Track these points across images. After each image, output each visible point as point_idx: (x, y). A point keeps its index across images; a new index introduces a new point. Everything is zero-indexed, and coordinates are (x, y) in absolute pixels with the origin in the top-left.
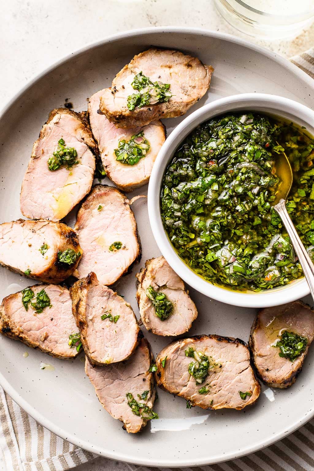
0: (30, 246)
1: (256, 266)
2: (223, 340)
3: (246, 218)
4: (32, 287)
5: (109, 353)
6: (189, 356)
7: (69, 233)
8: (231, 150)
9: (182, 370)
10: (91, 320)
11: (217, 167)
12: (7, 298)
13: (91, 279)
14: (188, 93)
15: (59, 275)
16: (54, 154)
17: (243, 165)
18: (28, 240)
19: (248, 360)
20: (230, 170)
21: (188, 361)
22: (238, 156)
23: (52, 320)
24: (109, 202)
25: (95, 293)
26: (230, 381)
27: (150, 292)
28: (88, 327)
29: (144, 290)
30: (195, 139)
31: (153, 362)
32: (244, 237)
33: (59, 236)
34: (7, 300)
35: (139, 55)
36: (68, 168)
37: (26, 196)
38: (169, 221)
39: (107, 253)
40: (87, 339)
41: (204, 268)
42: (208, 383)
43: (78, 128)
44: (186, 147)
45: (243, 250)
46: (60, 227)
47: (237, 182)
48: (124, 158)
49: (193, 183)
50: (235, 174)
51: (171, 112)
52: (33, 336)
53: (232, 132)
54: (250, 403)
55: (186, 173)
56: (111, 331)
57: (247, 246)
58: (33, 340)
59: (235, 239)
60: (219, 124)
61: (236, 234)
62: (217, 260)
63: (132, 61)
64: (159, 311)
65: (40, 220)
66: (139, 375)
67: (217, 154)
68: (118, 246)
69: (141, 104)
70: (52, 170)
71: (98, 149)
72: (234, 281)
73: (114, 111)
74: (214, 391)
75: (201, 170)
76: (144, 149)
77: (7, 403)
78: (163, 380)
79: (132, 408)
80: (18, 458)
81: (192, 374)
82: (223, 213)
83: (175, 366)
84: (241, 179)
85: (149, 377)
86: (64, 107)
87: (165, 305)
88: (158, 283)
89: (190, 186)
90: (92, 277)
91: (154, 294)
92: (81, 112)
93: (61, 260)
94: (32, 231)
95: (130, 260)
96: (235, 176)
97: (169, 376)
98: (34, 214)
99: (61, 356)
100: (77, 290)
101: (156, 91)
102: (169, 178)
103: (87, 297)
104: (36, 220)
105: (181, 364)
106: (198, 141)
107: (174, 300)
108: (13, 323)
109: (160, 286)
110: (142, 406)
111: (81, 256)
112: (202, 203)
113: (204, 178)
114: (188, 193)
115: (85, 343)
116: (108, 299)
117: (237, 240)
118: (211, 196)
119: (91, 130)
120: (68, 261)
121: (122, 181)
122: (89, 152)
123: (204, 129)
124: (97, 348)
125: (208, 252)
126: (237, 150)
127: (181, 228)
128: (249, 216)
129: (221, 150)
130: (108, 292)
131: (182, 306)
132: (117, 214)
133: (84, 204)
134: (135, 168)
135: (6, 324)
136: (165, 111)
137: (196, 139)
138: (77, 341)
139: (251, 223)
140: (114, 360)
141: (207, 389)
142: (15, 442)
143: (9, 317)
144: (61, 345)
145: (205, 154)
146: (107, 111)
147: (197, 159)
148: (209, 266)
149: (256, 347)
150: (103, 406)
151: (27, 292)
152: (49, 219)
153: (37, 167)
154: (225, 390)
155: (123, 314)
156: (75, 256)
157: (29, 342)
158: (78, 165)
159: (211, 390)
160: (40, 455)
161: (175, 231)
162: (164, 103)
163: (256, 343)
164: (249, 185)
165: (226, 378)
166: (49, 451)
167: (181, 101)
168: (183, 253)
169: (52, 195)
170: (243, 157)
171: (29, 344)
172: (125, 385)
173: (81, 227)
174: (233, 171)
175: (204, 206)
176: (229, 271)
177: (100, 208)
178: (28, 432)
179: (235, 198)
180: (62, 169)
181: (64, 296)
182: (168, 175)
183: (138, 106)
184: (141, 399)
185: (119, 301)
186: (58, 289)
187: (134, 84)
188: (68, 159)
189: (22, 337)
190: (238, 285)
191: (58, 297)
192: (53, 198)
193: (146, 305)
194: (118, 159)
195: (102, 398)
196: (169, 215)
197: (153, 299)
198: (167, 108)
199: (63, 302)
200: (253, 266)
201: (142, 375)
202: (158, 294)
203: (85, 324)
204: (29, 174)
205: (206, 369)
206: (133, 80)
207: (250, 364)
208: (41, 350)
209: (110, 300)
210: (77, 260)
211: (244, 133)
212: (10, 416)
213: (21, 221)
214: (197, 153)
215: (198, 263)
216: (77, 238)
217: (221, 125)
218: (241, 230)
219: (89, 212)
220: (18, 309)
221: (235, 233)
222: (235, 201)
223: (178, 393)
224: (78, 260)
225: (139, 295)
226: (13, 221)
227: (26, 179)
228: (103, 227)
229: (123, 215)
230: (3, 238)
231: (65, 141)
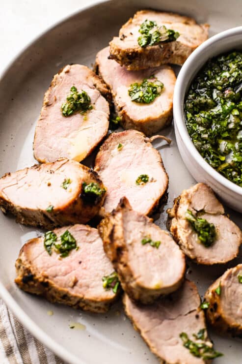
4: (54, 229)
5: (156, 277)
7: (91, 171)
10: (131, 244)
11: (234, 94)
13: (124, 203)
15: (85, 212)
16: (67, 99)
18: (46, 181)
23: (80, 263)
24: (129, 141)
25: (130, 217)
30: (207, 72)
33: (82, 170)
34: (26, 246)
36: (82, 113)
37: (41, 142)
38: (197, 143)
39: (134, 189)
43: (89, 76)
48: (139, 96)
49: (213, 110)
52: (60, 283)
55: (205, 101)
56: (155, 256)
58: (61, 286)
63: (135, 15)
64: (203, 233)
66: (189, 312)
67: (231, 81)
68: (144, 179)
69: (152, 42)
70: (67, 115)
71: (111, 94)
75: (218, 99)
76: (159, 86)
78: (221, 311)
79: (189, 349)
83: (231, 294)
85: (201, 314)
88: (195, 208)
90: (125, 201)
93: (87, 191)
94: (49, 172)
95: (160, 190)
97: (226, 306)
98: (50, 159)
100: (109, 220)
102: (189, 105)
103: (123, 221)
105: (237, 292)
106: (211, 73)
108: (35, 268)
109: (198, 210)
110: (200, 346)
111: (106, 194)
112: (225, 127)
113: (223, 105)
114: (211, 118)
116: (145, 225)
118: (233, 121)
119: (102, 78)
120: (95, 192)
122: (102, 97)
124: (142, 273)
127: (210, 151)
129: (234, 78)
130: (144, 217)
131: (225, 231)
132: (139, 151)
133: (102, 146)
134: (151, 106)
135: (28, 270)
136: (174, 52)
137: (209, 71)
138: (113, 281)
143: (30, 262)
144: (93, 289)
145: (221, 82)
146: (119, 52)
147: (213, 89)
151: (49, 235)
153: (50, 114)
155: (164, 241)
156: (101, 190)
158: (92, 110)
162: (173, 42)
169: (67, 139)
172: (175, 325)
173: (102, 167)
175: (229, 131)
177: (120, 146)
180: (76, 114)
181: (92, 235)
182: (188, 102)
183: (150, 44)
184: (197, 339)
185: (156, 228)
186: (85, 228)
187: (141, 30)
188: (82, 102)
189: (47, 283)
191: (84, 237)
192: (69, 142)
193: (186, 231)
194: (132, 100)
196: (196, 138)
197: (194, 220)
198: (176, 49)
199: (91, 242)
201: (193, 312)
209: (147, 226)
213: (36, 166)
217: (230, 59)
219: (108, 152)
220: (39, 255)
226: (28, 168)
227: (40, 126)
228: (125, 164)
229: (145, 151)
230: (17, 184)
231: (77, 88)
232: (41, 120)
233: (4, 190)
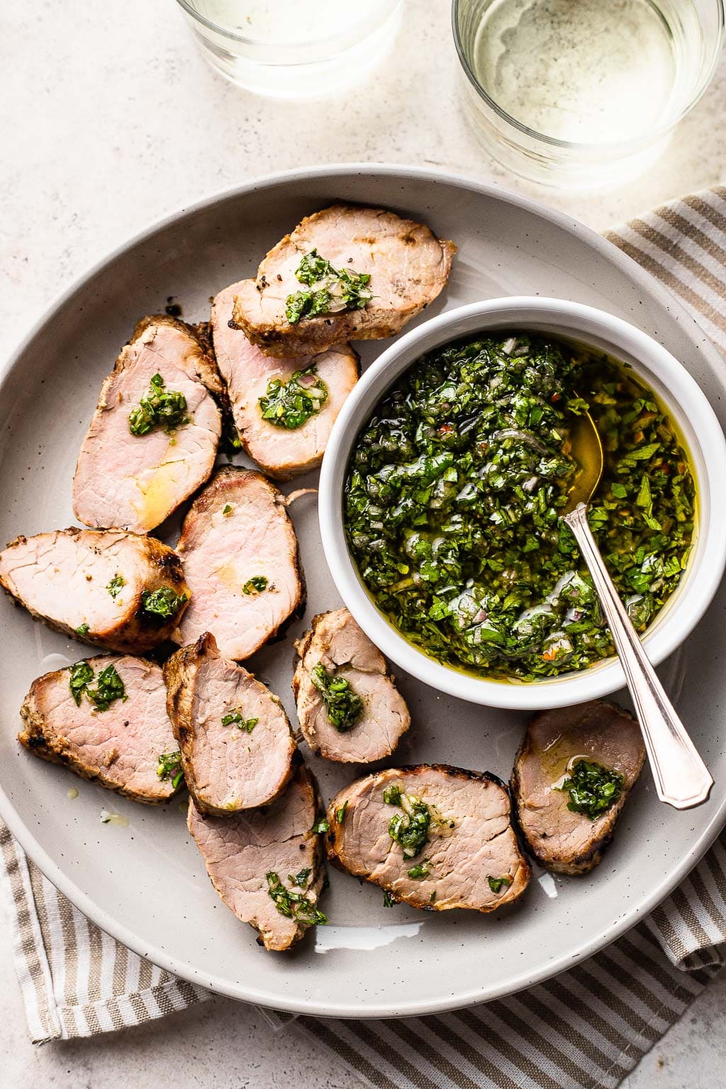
0: (89, 579)
1: (525, 630)
2: (458, 773)
3: (510, 537)
4: (90, 659)
5: (234, 789)
6: (390, 802)
7: (166, 557)
8: (485, 405)
9: (377, 830)
10: (203, 725)
11: (456, 436)
12: (41, 680)
13: (206, 645)
14: (406, 293)
15: (143, 637)
16: (141, 404)
17: (506, 434)
18: (86, 568)
19: (506, 815)
20: (480, 443)
21: (387, 813)
22: (496, 417)
23: (127, 724)
24: (246, 499)
25: (212, 673)
26: (470, 856)
27: (318, 675)
28: (195, 737)
29: (308, 671)
30: (415, 382)
31: (320, 814)
32: (505, 575)
33: (146, 561)
34: (40, 684)
35: (313, 217)
36: (169, 430)
37: (86, 483)
38: (359, 539)
39: (238, 598)
40: (193, 761)
41: (425, 632)
42: (426, 857)
43: (189, 355)
44: (397, 397)
45: (502, 600)
46: (149, 544)
47: (495, 468)
48: (276, 415)
49: (410, 466)
50: (491, 451)
51: (371, 329)
52: (90, 755)
53: (486, 370)
54: (507, 900)
55: (395, 447)
56: (241, 748)
57: (509, 592)
58: (89, 764)
59: (487, 577)
60: (463, 354)
61: (490, 569)
62: (450, 618)
63: (298, 227)
64: (335, 712)
65: (109, 531)
66: (291, 838)
67: (456, 411)
68: (259, 584)
69: (313, 312)
70: (137, 434)
71: (227, 396)
72: (483, 658)
73: (260, 323)
74: (439, 875)
75: (425, 442)
76: (315, 399)
77: (32, 889)
78: (339, 849)
79: (276, 902)
80: (50, 996)
81: (395, 838)
82: (465, 526)
83: (364, 821)
84: (502, 461)
85: (311, 843)
86: (164, 313)
87: (347, 701)
88: (335, 659)
89: (403, 473)
90: (207, 643)
91: (327, 679)
92: (198, 325)
93: (148, 608)
94: (93, 550)
95: (282, 613)
96: (490, 456)
97: (351, 840)
98: (99, 519)
99: (142, 796)
100: (178, 667)
101: (343, 287)
102: (362, 456)
103: (197, 679)
104: (103, 529)
105: (376, 818)
106: (421, 385)
107: (365, 693)
108: (50, 728)
109: (339, 664)
110: (296, 898)
111: (187, 604)
112: (424, 505)
113: (430, 457)
114: (399, 485)
115: (188, 771)
116: (237, 686)
117: (492, 580)
118: (443, 493)
119: (215, 359)
120: (162, 610)
121: (272, 459)
122: (210, 400)
123: (433, 362)
124: (212, 780)
125: (434, 602)
126: (494, 404)
127: (383, 554)
128: (515, 533)
129: (463, 404)
130: (237, 673)
131: (381, 705)
132: (261, 524)
133: (196, 502)
134: (298, 435)
135: (37, 729)
136: (359, 327)
137: (418, 381)
138: (174, 768)
139: (519, 548)
140: (244, 803)
141: (425, 868)
142: (45, 967)
143: (43, 717)
144: (142, 774)
145: (434, 410)
146: (247, 324)
147: (418, 421)
148: (435, 629)
149: (523, 790)
150: (221, 896)
151: (80, 669)
152: (127, 529)
153: (108, 427)
154: (461, 871)
155: (265, 716)
156: (176, 602)
157: (80, 766)
158: (188, 426)
159: (432, 871)
160: (94, 993)
161: (372, 558)
162: (358, 312)
163: (523, 782)
164: (517, 473)
165: (463, 849)
166: (111, 984)
167: (391, 307)
168: (385, 601)
169: (135, 482)
170: (507, 419)
171: (80, 771)
172: (264, 856)
174: (487, 445)
175: (429, 512)
176: (473, 640)
177: (228, 509)
178: (71, 946)
179: (490, 499)
180: (156, 432)
181: (152, 678)
182: (361, 449)
183: (307, 316)
184: (294, 884)
185: (258, 690)
186: (141, 666)
187: (299, 273)
188: (168, 414)
189: (67, 756)
190: (491, 668)
191: (140, 680)
192: (138, 489)
193: (310, 700)
194: (264, 417)
195: (218, 879)
196: (359, 528)
197: (323, 689)
198: (363, 321)
199: (149, 691)
200: (520, 631)
201: (298, 838)
202: (334, 680)
203: (190, 732)
204: (92, 440)
205: (424, 828)
206: (299, 266)
207: (510, 823)
208: (104, 784)
209: (241, 687)
210: (180, 610)
211: (511, 372)
212: (38, 914)
213: (74, 531)
214: (419, 409)
215: (415, 621)
216: (181, 567)
217: (466, 357)
218: (500, 561)
219: (206, 517)
220: (60, 703)
221: (487, 567)
222: (488, 505)
223: (368, 875)
224: (183, 610)
225: (297, 681)
226: (59, 531)
227: (87, 450)
228: (232, 547)
229: (271, 526)
230: (36, 563)
231: (164, 379)
232: (90, 438)
233: (12, 574)
